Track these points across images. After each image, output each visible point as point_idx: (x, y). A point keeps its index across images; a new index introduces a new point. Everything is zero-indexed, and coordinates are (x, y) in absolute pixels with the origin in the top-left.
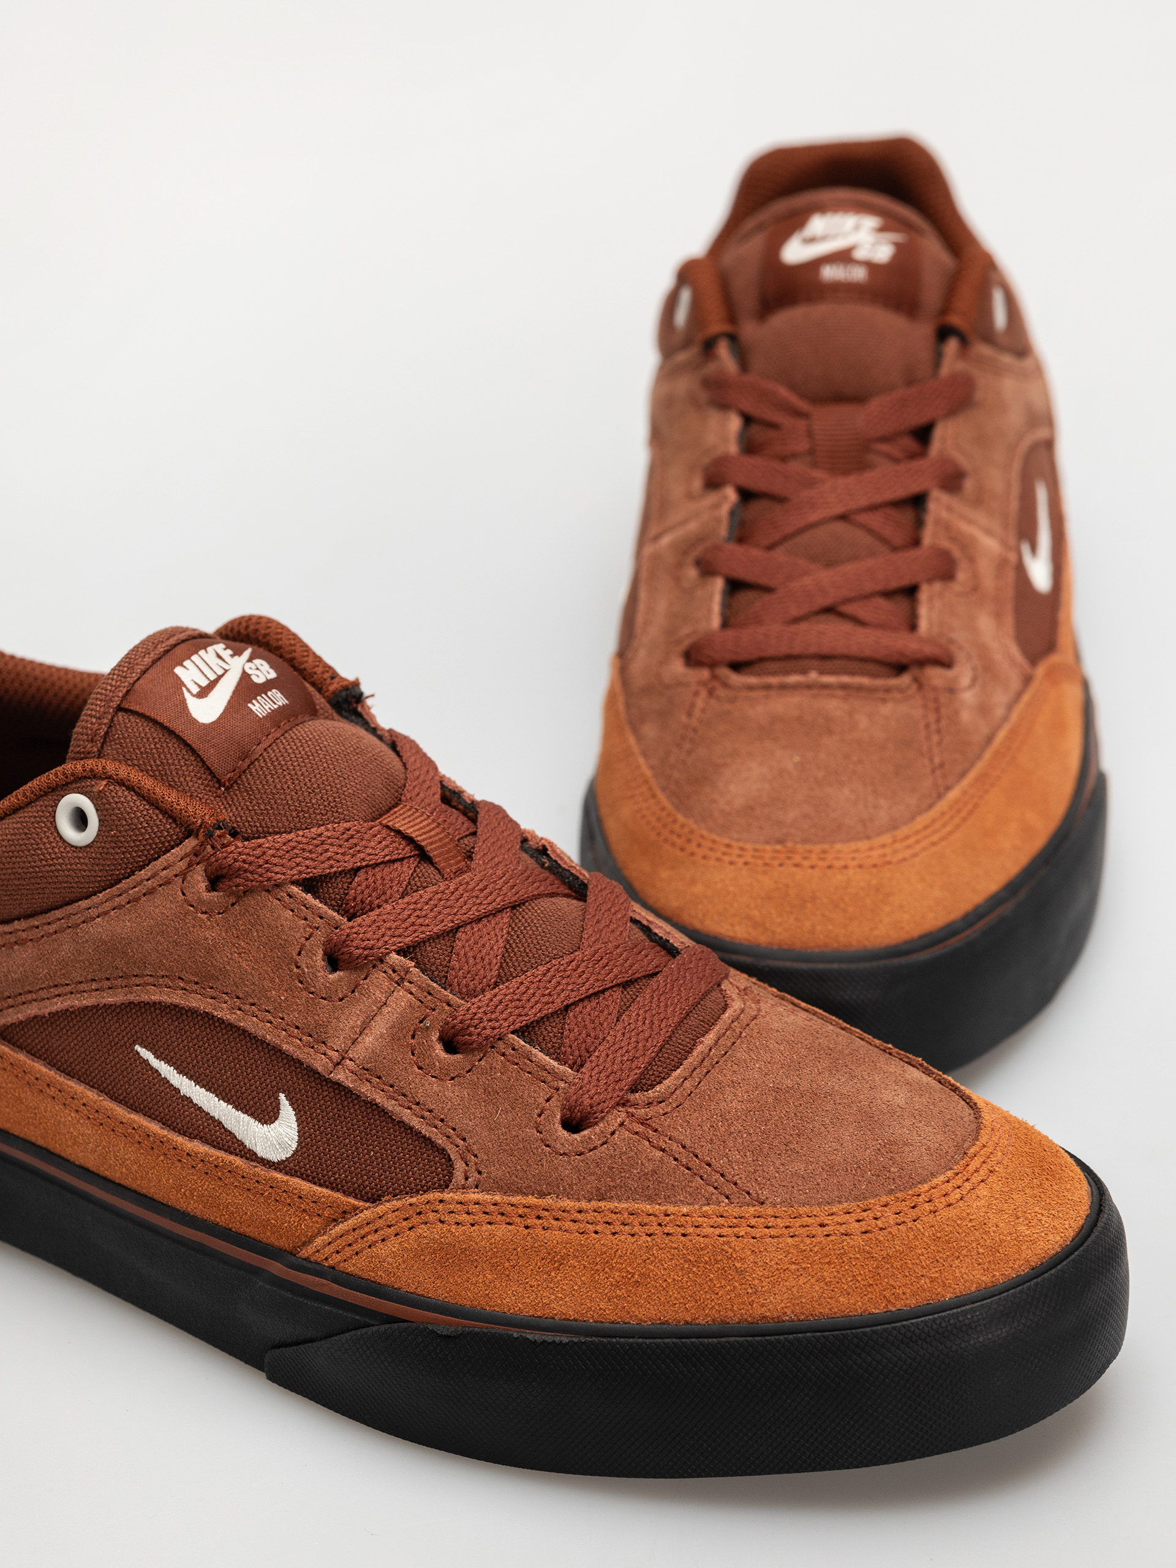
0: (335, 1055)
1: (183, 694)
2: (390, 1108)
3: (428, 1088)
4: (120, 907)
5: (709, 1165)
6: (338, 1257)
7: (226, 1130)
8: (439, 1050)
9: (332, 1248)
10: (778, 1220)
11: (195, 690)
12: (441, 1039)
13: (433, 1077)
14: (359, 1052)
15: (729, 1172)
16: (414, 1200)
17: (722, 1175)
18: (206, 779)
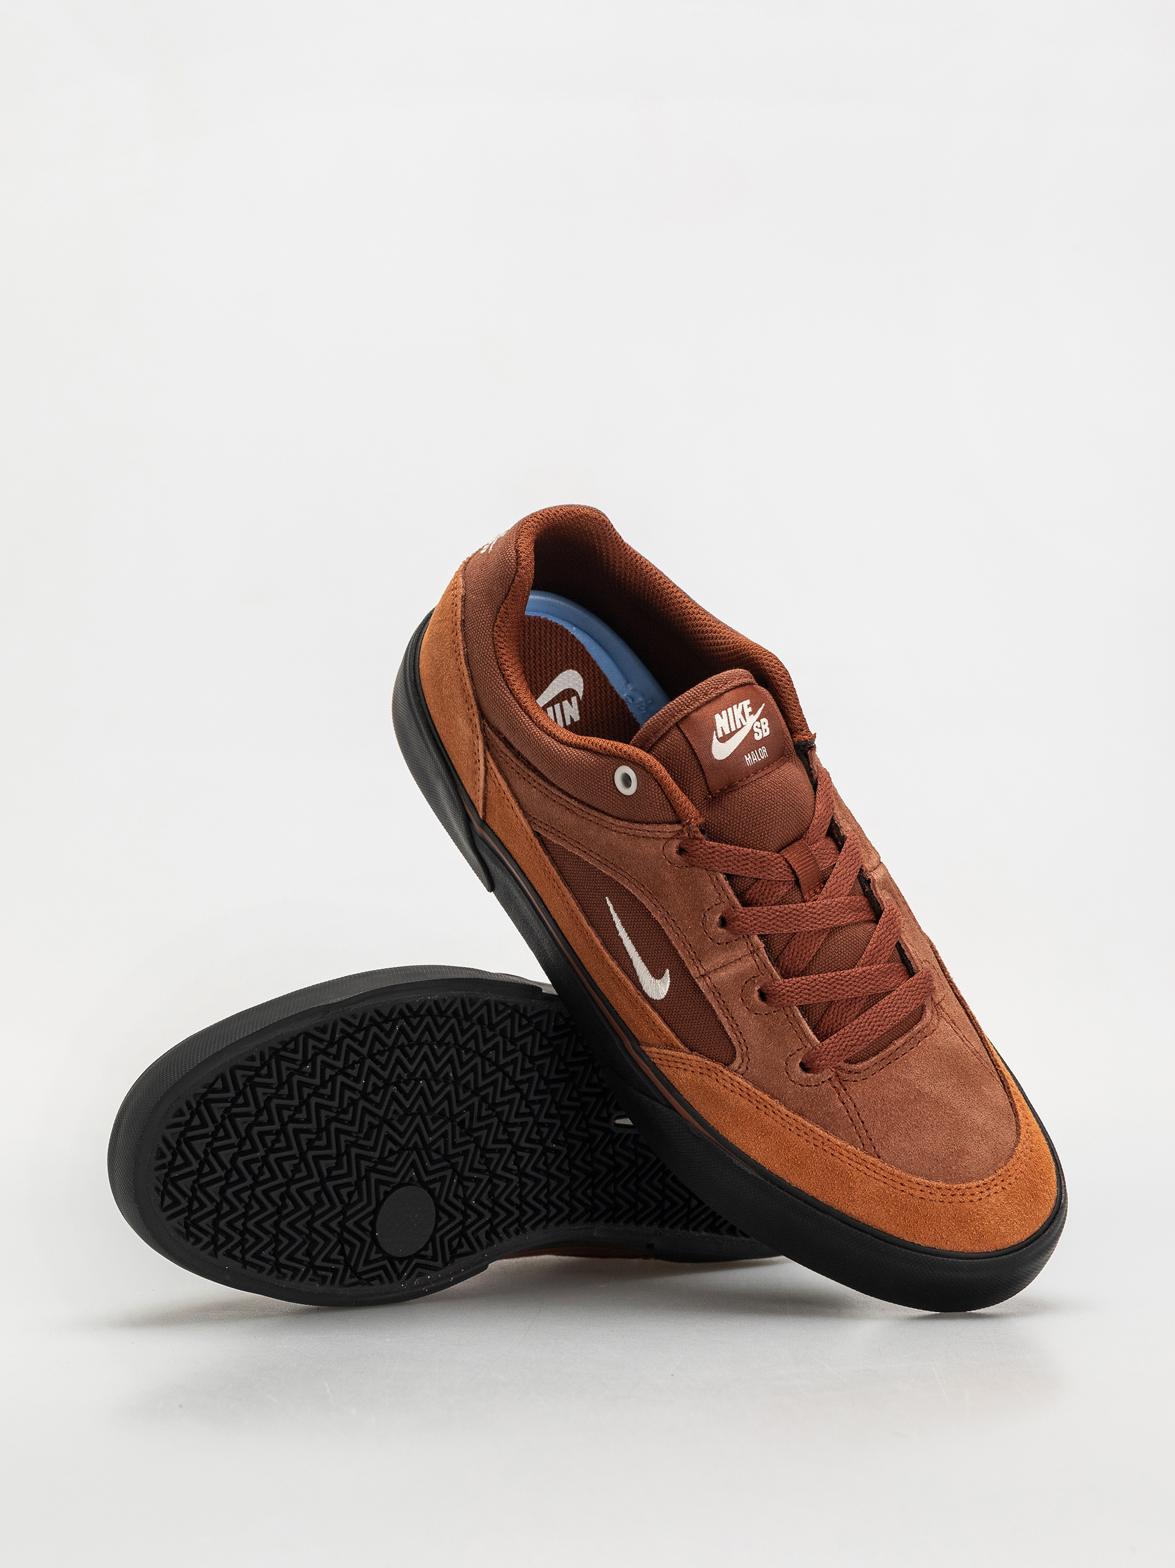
0: (703, 972)
1: (713, 735)
2: (717, 1013)
3: (741, 1013)
4: (628, 834)
5: (863, 1122)
6: (660, 1062)
7: (633, 966)
8: (756, 995)
9: (659, 1056)
10: (882, 1171)
11: (720, 735)
12: (760, 991)
13: (747, 1008)
14: (716, 978)
15: (871, 1131)
16: (709, 1062)
17: (867, 1131)
18: (704, 788)
